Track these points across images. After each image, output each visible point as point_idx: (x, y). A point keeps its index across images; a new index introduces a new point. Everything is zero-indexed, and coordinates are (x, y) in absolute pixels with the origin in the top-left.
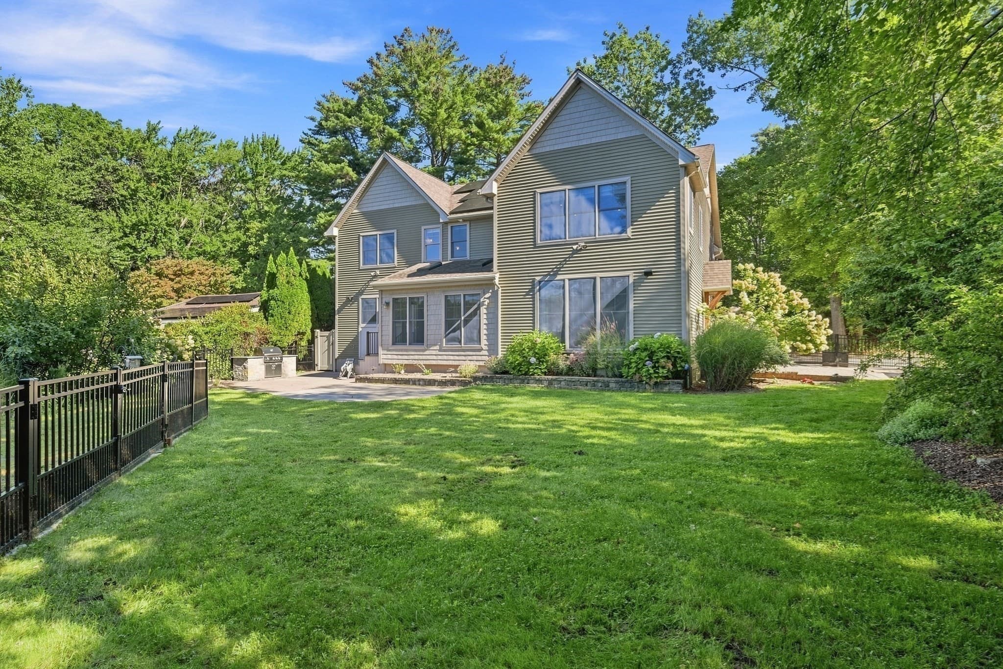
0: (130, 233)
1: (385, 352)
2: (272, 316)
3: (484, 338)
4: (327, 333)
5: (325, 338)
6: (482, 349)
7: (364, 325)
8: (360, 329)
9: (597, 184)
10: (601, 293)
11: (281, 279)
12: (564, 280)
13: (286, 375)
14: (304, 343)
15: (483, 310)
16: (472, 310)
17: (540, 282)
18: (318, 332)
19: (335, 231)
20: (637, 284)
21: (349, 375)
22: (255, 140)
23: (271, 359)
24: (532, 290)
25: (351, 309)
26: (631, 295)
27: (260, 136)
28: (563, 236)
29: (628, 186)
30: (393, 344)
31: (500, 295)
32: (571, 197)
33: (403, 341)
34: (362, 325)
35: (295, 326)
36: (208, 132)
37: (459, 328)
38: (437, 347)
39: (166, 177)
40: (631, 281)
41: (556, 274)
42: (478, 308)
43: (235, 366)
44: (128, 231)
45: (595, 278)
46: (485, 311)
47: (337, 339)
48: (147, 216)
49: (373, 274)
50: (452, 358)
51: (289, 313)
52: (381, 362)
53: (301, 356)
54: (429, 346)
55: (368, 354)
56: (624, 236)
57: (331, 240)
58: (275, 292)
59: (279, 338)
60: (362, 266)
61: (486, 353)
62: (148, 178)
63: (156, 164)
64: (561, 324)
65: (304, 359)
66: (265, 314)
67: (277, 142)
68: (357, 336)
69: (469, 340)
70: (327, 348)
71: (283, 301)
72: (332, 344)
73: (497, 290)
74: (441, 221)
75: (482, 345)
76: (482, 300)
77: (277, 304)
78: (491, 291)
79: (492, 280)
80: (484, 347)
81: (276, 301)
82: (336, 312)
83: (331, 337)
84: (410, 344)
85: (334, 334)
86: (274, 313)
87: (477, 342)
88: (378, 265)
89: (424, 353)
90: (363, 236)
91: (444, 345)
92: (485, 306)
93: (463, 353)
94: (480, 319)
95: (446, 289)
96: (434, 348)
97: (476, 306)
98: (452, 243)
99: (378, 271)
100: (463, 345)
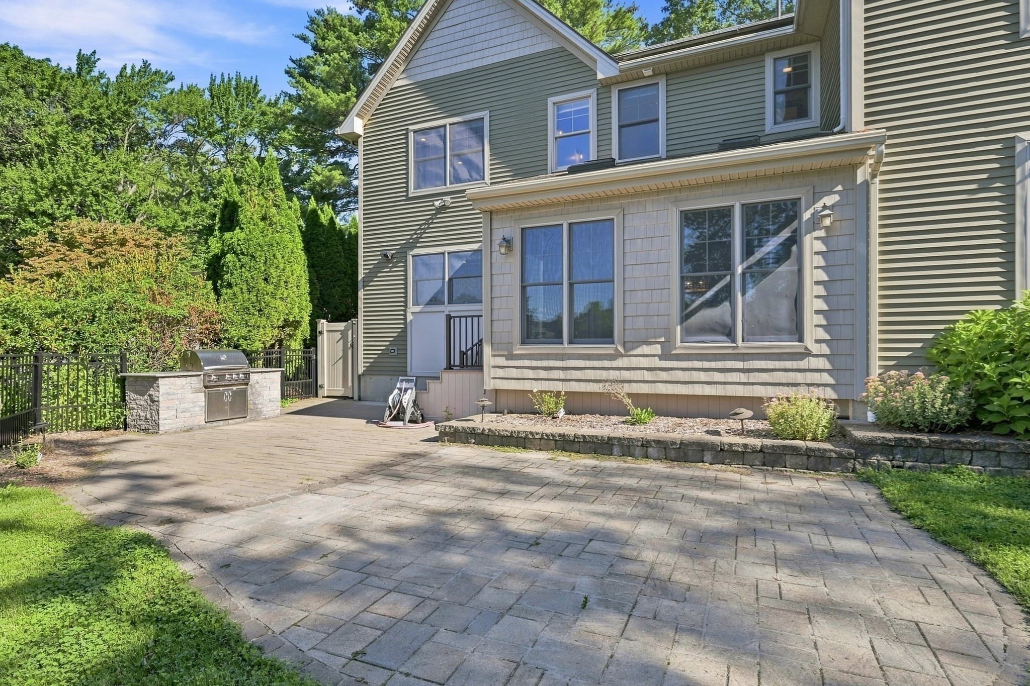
0: (47, 196)
2: (230, 286)
3: (813, 320)
4: (341, 326)
5: (338, 335)
6: (807, 354)
7: (417, 309)
8: (410, 317)
11: (248, 212)
13: (259, 413)
14: (296, 345)
15: (812, 244)
16: (771, 247)
18: (323, 325)
19: (357, 125)
21: (408, 417)
22: (226, 80)
23: (221, 377)
25: (388, 278)
27: (233, 75)
31: (876, 196)
33: (553, 336)
34: (412, 308)
35: (279, 310)
36: (163, 71)
37: (725, 295)
38: (657, 349)
39: (100, 122)
42: (794, 240)
43: (130, 395)
44: (43, 193)
46: (819, 247)
47: (361, 335)
48: (69, 169)
49: (437, 203)
50: (703, 376)
51: (266, 280)
52: (490, 384)
53: (291, 370)
54: (629, 347)
55: (450, 367)
57: (350, 143)
58: (235, 236)
59: (244, 331)
60: (412, 192)
61: (822, 364)
62: (77, 123)
63: (85, 103)
65: (296, 376)
66: (215, 284)
67: (256, 85)
68: (404, 330)
69: (756, 330)
70: (341, 354)
71: (253, 256)
72: (352, 346)
73: (866, 184)
74: (600, 76)
75: (809, 343)
76: (807, 215)
77: (239, 260)
78: (839, 188)
79: (861, 148)
80: (815, 348)
81: (237, 255)
82: (360, 285)
83: (350, 332)
84: (570, 342)
85: (355, 327)
86: (233, 280)
87: (790, 333)
88: (450, 187)
89: (614, 364)
90: (415, 132)
91: (679, 344)
92: (822, 233)
93: (739, 365)
94: (800, 271)
95: (684, 194)
96: (646, 350)
97: (786, 234)
98: (621, 127)
99: (448, 199)
100: (740, 343)
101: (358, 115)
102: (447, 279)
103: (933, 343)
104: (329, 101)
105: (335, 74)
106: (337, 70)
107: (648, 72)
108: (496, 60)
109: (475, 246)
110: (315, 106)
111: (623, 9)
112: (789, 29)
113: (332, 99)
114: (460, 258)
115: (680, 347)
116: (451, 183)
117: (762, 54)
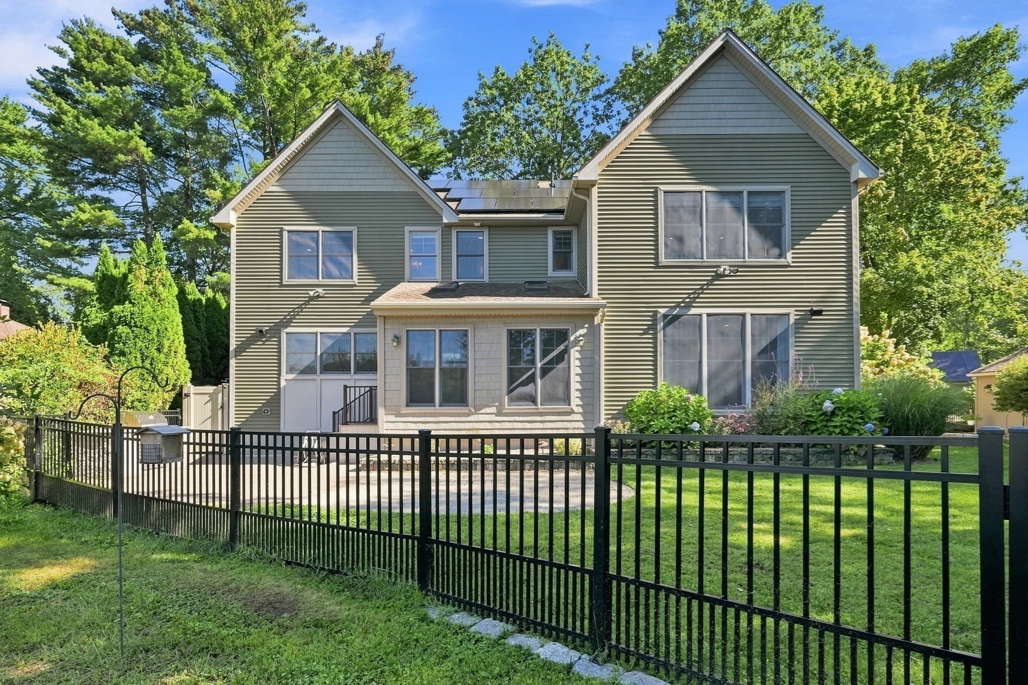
1: (392, 418)
3: (575, 395)
4: (212, 389)
5: (207, 398)
6: (573, 412)
7: (291, 376)
8: (283, 383)
9: (745, 188)
10: (753, 335)
11: (137, 289)
12: (700, 315)
15: (575, 354)
16: (554, 354)
17: (665, 316)
18: (190, 388)
19: (232, 217)
20: (800, 324)
24: (653, 327)
25: (263, 350)
26: (792, 340)
28: (700, 256)
29: (788, 197)
30: (407, 406)
31: (603, 332)
32: (710, 203)
33: (430, 401)
34: (285, 377)
37: (532, 379)
38: (493, 410)
40: (792, 321)
41: (689, 306)
42: (566, 351)
45: (744, 315)
46: (578, 355)
47: (233, 398)
49: (310, 293)
50: (519, 426)
51: (159, 350)
54: (478, 408)
55: (346, 423)
56: (782, 261)
58: (127, 310)
60: (286, 281)
61: (579, 417)
64: (697, 377)
68: (278, 394)
69: (550, 398)
70: (209, 414)
71: (146, 329)
72: (222, 407)
73: (599, 325)
74: (445, 221)
75: (573, 406)
76: (572, 338)
77: (133, 332)
78: (587, 326)
79: (595, 309)
80: (576, 409)
81: (131, 327)
82: (232, 354)
83: (220, 395)
84: (440, 406)
85: (226, 391)
86: (126, 350)
87: (564, 401)
88: (321, 281)
89: (469, 419)
90: (289, 232)
91: (506, 407)
92: (578, 348)
93: (539, 418)
94: (569, 367)
95: (509, 320)
96: (488, 410)
97: (562, 347)
98: (458, 256)
99: (320, 290)
100: (539, 406)
101: (234, 209)
102: (319, 354)
103: (625, 407)
104: (105, 135)
105: (111, 107)
106: (115, 103)
107: (478, 224)
108: (362, 189)
109: (345, 330)
110: (84, 137)
111: (425, 109)
112: (561, 217)
113: (108, 134)
114: (330, 337)
115: (507, 407)
116: (323, 278)
117: (547, 226)
